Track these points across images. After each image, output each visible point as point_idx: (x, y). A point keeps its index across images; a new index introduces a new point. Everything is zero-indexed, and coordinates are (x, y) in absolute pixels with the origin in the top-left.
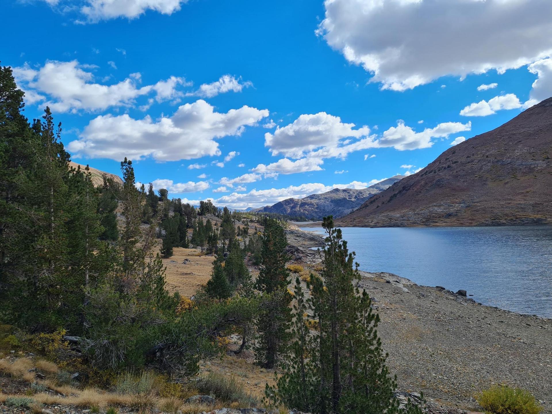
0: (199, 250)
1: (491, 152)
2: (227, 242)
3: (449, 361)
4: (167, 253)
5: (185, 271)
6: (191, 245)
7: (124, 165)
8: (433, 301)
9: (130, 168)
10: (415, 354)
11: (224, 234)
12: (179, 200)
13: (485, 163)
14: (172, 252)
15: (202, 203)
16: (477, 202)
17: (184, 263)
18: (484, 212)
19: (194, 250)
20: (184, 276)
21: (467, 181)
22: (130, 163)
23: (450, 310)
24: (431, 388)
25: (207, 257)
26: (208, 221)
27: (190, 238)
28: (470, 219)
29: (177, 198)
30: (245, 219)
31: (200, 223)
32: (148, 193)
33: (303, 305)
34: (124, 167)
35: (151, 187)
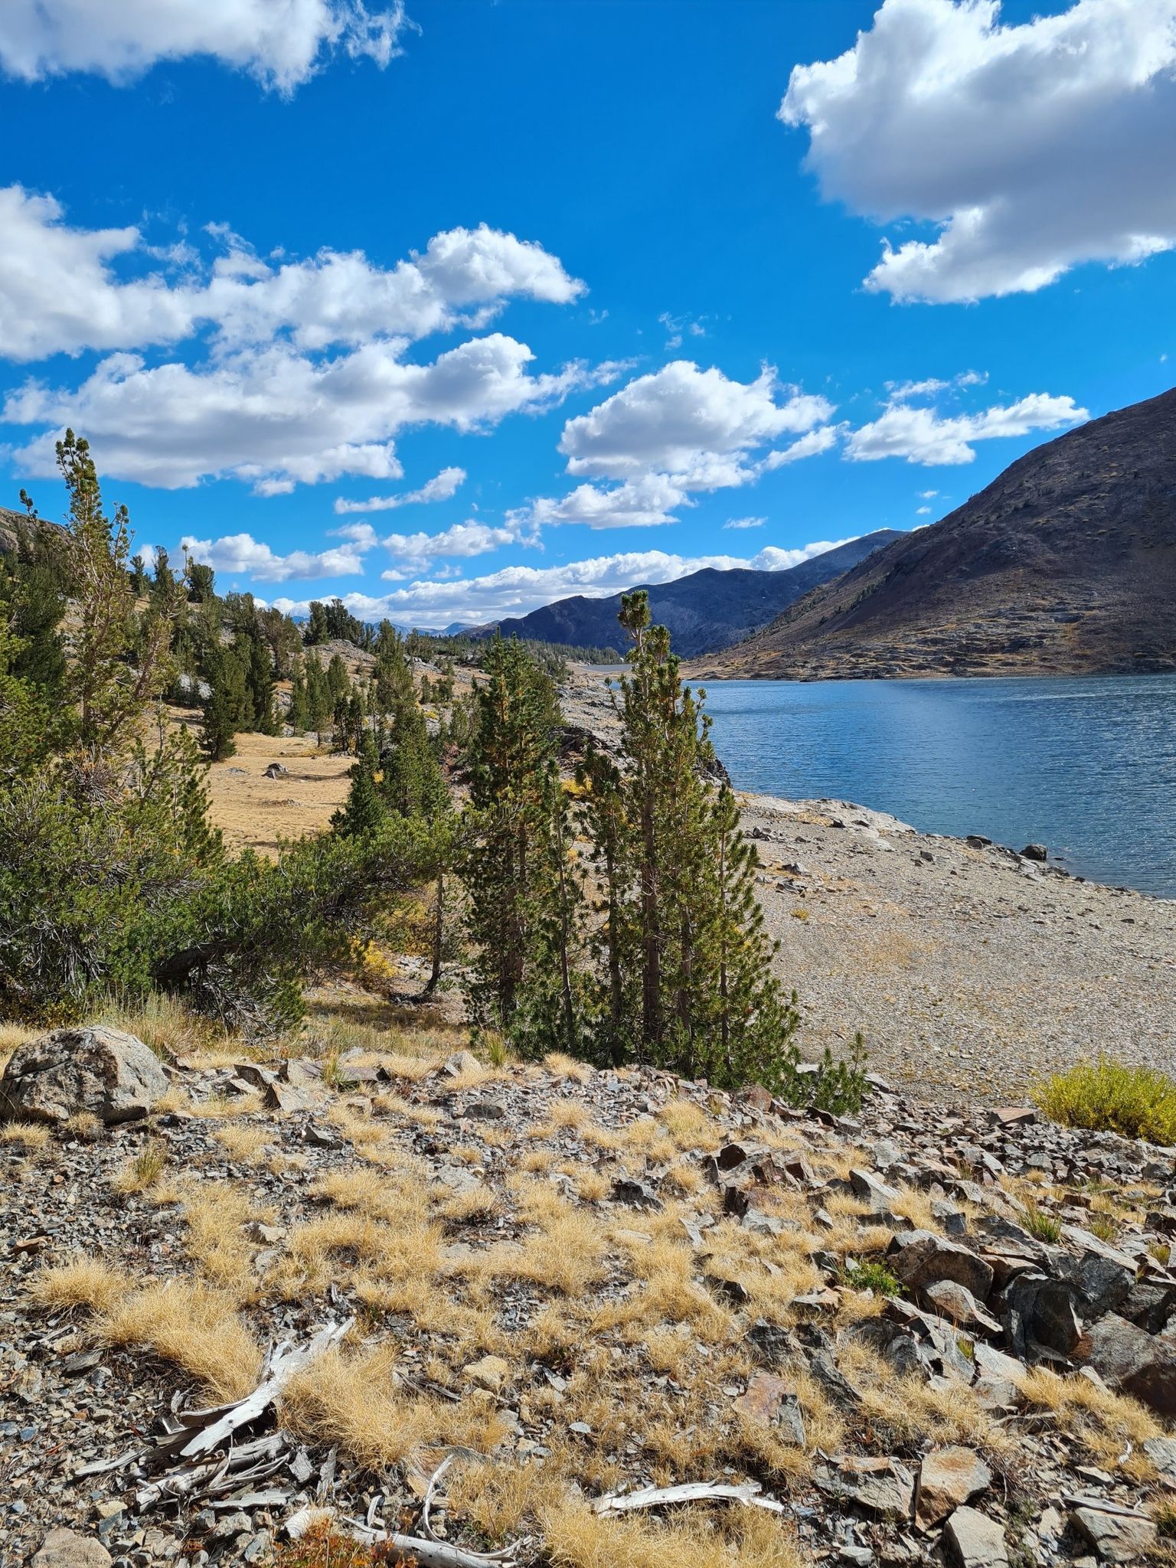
0: (310, 740)
1: (1148, 463)
2: (390, 719)
3: (980, 1018)
4: (217, 748)
5: (272, 796)
6: (286, 728)
7: (67, 452)
8: (953, 873)
9: (84, 461)
10: (893, 1000)
11: (383, 697)
12: (249, 597)
13: (1128, 494)
14: (233, 745)
15: (315, 607)
16: (1099, 608)
17: (269, 775)
18: (1116, 635)
19: (297, 740)
20: (271, 809)
21: (1075, 546)
22: (82, 446)
23: (996, 893)
24: (928, 1079)
25: (335, 759)
26: (335, 661)
27: (284, 710)
28: (1078, 657)
29: (242, 593)
30: (443, 657)
31: (313, 667)
32: (154, 578)
33: (567, 829)
34: (68, 458)
35: (163, 560)
